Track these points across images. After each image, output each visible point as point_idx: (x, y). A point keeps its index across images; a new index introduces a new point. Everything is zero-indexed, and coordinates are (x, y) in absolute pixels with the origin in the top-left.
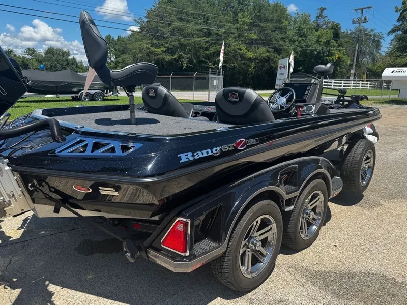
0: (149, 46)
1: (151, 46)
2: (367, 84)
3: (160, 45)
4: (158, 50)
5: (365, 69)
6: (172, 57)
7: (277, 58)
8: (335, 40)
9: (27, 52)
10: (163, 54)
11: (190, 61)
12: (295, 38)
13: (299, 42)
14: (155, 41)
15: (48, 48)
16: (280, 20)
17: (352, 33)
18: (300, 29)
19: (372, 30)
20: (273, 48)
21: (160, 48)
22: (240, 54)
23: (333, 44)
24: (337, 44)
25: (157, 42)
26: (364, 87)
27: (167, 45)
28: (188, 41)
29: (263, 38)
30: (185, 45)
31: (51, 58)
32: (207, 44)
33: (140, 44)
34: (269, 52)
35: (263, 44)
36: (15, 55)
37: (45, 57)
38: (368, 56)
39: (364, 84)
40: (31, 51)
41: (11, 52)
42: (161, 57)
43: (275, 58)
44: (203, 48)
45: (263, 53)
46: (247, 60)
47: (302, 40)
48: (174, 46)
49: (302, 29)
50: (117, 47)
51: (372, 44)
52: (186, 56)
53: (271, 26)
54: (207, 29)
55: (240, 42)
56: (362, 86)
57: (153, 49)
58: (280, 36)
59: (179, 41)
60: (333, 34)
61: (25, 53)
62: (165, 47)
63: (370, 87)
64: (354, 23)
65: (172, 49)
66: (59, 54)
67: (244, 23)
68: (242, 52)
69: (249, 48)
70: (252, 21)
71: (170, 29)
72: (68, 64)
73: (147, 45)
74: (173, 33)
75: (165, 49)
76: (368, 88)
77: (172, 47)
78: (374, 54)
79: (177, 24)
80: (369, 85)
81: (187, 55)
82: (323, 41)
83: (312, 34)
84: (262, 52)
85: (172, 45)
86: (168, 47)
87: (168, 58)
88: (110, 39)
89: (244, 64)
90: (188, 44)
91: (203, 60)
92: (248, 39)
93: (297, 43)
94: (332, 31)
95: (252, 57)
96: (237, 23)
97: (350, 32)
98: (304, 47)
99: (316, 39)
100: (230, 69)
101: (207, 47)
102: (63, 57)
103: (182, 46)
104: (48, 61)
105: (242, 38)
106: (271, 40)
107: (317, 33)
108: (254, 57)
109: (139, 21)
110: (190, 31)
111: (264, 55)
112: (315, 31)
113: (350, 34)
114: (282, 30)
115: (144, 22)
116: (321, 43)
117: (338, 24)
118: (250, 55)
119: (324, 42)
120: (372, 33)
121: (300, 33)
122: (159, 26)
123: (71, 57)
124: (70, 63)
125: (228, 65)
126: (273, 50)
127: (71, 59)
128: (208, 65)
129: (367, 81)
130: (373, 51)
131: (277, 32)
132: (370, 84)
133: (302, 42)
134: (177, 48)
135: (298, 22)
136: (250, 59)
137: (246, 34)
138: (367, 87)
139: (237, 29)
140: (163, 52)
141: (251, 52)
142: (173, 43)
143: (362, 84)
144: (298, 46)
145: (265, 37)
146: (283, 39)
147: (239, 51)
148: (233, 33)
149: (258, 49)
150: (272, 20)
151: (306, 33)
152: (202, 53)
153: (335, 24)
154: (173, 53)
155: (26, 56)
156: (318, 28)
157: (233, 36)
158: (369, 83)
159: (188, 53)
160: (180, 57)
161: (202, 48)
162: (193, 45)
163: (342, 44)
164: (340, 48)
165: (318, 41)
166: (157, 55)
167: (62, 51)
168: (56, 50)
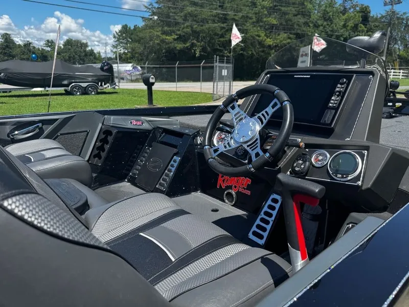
0: (159, 33)
1: (161, 34)
2: (400, 73)
3: (171, 33)
4: (169, 38)
5: (396, 56)
6: (184, 45)
7: (299, 46)
8: (364, 25)
9: (46, 44)
10: (175, 42)
11: (204, 49)
12: (320, 22)
13: (324, 27)
14: (166, 28)
15: (67, 40)
16: (303, 4)
17: (383, 17)
18: (325, 13)
19: (405, 13)
20: (294, 34)
21: (171, 35)
22: (258, 40)
23: (361, 29)
24: (366, 29)
25: (168, 29)
26: (396, 75)
27: (178, 32)
28: (201, 28)
29: (284, 23)
30: (198, 32)
31: (69, 49)
32: (222, 31)
33: (150, 32)
34: (290, 38)
35: (284, 29)
36: (34, 47)
37: (63, 49)
38: (399, 42)
39: (396, 72)
40: (50, 43)
41: (30, 44)
42: (172, 45)
43: (296, 46)
44: (218, 35)
45: (283, 40)
46: (266, 48)
47: (328, 25)
48: (186, 33)
49: (328, 13)
50: (133, 36)
51: (404, 29)
52: (199, 44)
53: (293, 9)
54: (224, 14)
55: (259, 28)
56: (393, 75)
57: (164, 37)
58: (302, 20)
59: (192, 28)
60: (362, 17)
61: (45, 45)
62: (177, 35)
63: (403, 76)
64: (385, 4)
65: (184, 36)
66: (77, 45)
67: (263, 7)
68: (261, 38)
69: (269, 35)
70: (271, 5)
71: (182, 14)
72: (86, 55)
73: (158, 33)
74: (185, 20)
75: (176, 37)
76: (401, 77)
77: (184, 34)
78: (406, 40)
79: (190, 9)
80: (401, 74)
81: (201, 43)
82: (350, 25)
83: (339, 18)
84: (282, 37)
85: (184, 32)
86: (180, 35)
87: (179, 46)
88: (126, 29)
89: (263, 51)
90: (202, 31)
91: (218, 47)
92: (268, 25)
93: (321, 28)
94: (360, 14)
95: (271, 43)
96: (256, 7)
97: (379, 16)
98: (329, 32)
99: (343, 23)
100: (248, 57)
101: (222, 34)
102: (81, 48)
103: (196, 34)
104: (66, 52)
105: (261, 24)
106: (292, 25)
107: (344, 17)
108: (274, 44)
109: (150, 7)
110: (203, 16)
111: (285, 42)
112: (341, 14)
113: (380, 18)
114: (306, 14)
115: (155, 8)
116: (349, 28)
117: (368, 6)
118: (269, 42)
119: (351, 27)
120: (405, 17)
121: (326, 17)
122: (171, 12)
123: (90, 48)
124: (88, 54)
125: (245, 53)
126: (295, 36)
127: (89, 50)
128: (224, 53)
129: (400, 69)
130: (405, 36)
131: (299, 16)
132: (403, 73)
133: (328, 27)
134: (190, 35)
135: (323, 5)
136: (269, 46)
137: (265, 20)
138: (399, 75)
139: (256, 14)
140: (175, 40)
141: (270, 39)
142: (185, 30)
143: (394, 72)
144: (323, 32)
145: (286, 22)
146: (306, 24)
147: (257, 38)
148: (251, 18)
149: (279, 35)
150: (294, 4)
151: (331, 17)
152: (217, 40)
153: (364, 6)
154: (185, 41)
155: (44, 48)
156: (344, 11)
157: (251, 21)
158: (402, 71)
159: (202, 41)
160: (193, 45)
161: (216, 34)
162: (207, 31)
163: (371, 29)
164: (369, 33)
165: (345, 26)
166: (167, 44)
167: (80, 42)
168: (75, 41)
